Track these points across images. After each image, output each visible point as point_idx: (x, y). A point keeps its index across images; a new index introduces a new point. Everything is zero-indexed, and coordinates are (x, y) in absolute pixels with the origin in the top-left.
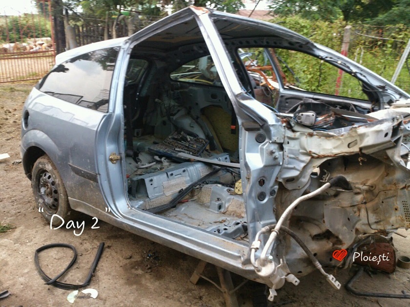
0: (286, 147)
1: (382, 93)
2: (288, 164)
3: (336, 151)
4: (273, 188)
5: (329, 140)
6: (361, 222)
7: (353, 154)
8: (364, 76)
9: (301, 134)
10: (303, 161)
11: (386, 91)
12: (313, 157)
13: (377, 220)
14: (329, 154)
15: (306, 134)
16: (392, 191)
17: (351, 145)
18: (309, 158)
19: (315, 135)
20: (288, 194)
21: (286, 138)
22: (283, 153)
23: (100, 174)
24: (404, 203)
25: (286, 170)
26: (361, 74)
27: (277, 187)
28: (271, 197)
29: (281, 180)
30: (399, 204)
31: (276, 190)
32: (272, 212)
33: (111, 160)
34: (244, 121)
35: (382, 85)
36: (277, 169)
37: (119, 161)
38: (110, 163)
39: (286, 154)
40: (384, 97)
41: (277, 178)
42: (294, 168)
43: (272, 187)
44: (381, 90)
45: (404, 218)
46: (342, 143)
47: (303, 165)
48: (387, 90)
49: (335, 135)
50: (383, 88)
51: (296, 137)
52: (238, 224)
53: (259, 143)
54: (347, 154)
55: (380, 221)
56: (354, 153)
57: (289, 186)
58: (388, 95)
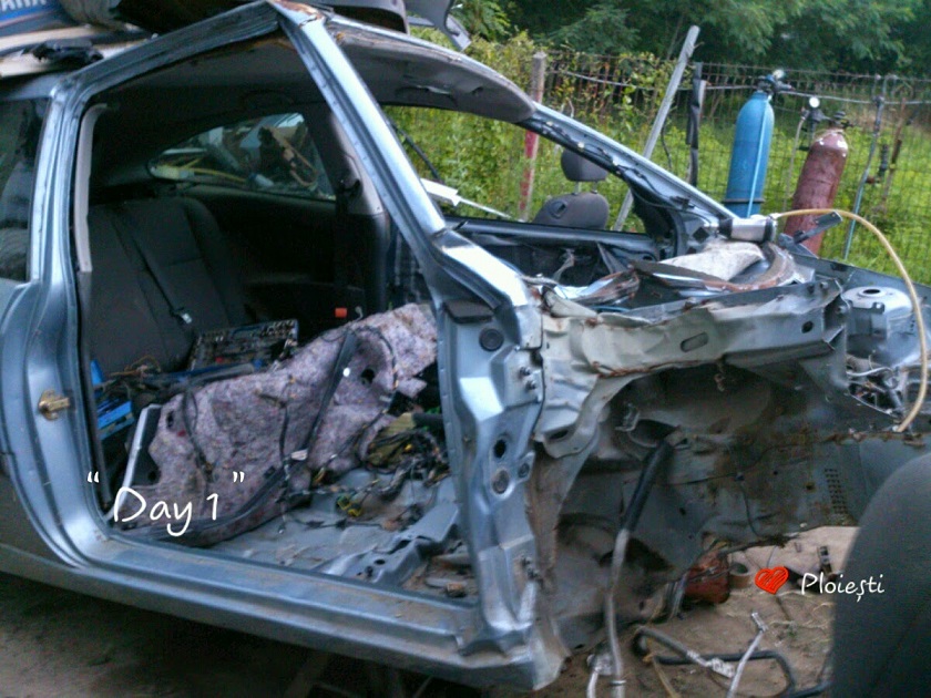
0: (546, 355)
1: (682, 214)
2: (556, 397)
3: (651, 360)
4: (524, 459)
5: (632, 334)
6: (719, 518)
7: (695, 365)
8: (643, 177)
9: (572, 321)
10: (580, 388)
11: (688, 210)
12: (602, 376)
13: (763, 514)
14: (639, 367)
15: (583, 322)
16: (799, 448)
17: (688, 345)
18: (594, 378)
19: (600, 323)
20: (553, 466)
21: (545, 336)
22: (543, 373)
23: (12, 454)
24: (829, 472)
25: (551, 412)
26: (636, 172)
27: (531, 454)
28: (521, 480)
29: (540, 438)
30: (817, 476)
31: (531, 463)
32: (524, 515)
33: (44, 411)
34: (446, 298)
35: (681, 196)
36: (532, 412)
37: (66, 412)
38: (41, 422)
39: (547, 373)
40: (687, 224)
41: (533, 433)
42: (566, 407)
43: (521, 457)
44: (680, 207)
45: (830, 506)
46: (666, 340)
47: (582, 395)
48: (692, 207)
49: (647, 321)
50: (684, 202)
51: (563, 329)
52: (404, 543)
53: (487, 353)
54: (679, 367)
55: (770, 516)
56: (699, 364)
57: (555, 450)
58: (696, 218)
